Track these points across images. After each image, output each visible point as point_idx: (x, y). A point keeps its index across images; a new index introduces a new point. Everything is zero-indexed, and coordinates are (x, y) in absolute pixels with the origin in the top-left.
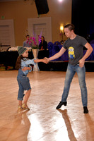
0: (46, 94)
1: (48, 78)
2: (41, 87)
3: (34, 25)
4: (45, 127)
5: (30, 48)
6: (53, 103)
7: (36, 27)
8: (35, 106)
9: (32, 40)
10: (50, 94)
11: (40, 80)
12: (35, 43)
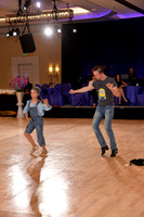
3: (19, 65)
7: (21, 68)
8: (18, 157)
9: (16, 82)
12: (19, 85)
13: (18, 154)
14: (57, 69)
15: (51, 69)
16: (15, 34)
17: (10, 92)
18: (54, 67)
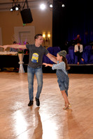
3: (20, 33)
13: (21, 101)
16: (17, 9)
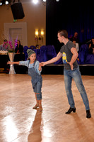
0: (22, 96)
1: (23, 80)
2: (17, 90)
4: (20, 128)
5: (6, 52)
6: (28, 105)
7: (13, 32)
8: (11, 108)
9: (8, 44)
10: (25, 96)
11: (16, 82)
12: (11, 47)
14: (42, 33)
15: (37, 33)
16: (7, 3)
17: (4, 52)
18: (39, 31)
